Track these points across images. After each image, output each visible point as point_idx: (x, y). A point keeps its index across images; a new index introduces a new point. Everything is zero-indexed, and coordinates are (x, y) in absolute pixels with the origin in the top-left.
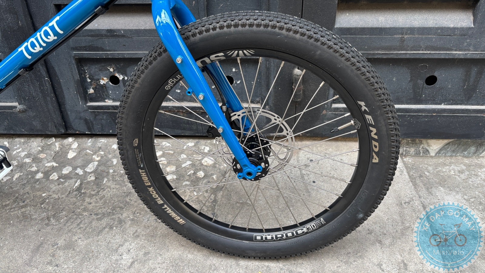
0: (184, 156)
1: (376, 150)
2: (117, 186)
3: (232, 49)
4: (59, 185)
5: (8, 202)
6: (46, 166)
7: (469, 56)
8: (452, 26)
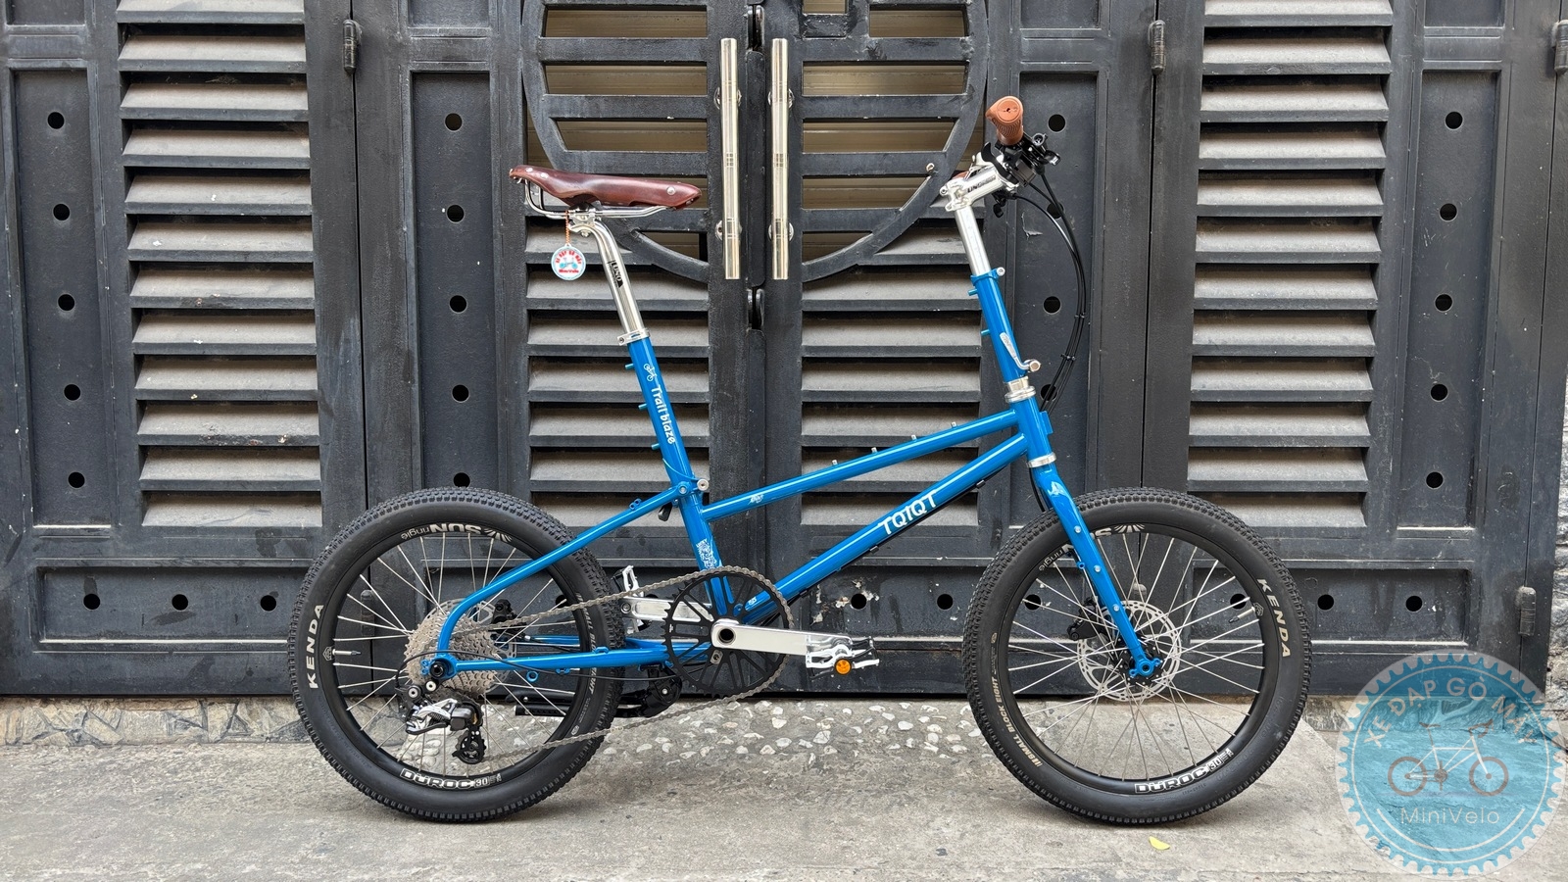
0: (964, 723)
1: (1285, 639)
2: (881, 760)
3: (1120, 524)
4: (781, 760)
5: (713, 782)
6: (747, 738)
7: (1369, 566)
8: (1338, 525)
